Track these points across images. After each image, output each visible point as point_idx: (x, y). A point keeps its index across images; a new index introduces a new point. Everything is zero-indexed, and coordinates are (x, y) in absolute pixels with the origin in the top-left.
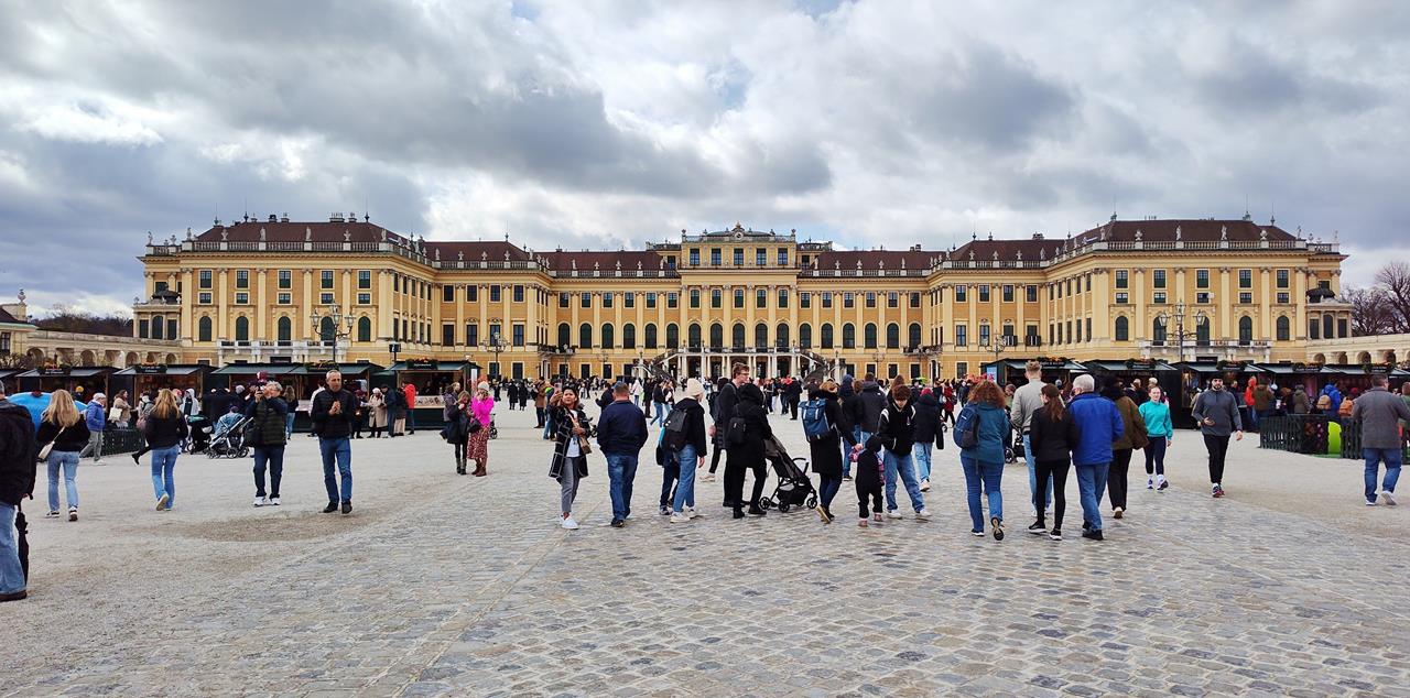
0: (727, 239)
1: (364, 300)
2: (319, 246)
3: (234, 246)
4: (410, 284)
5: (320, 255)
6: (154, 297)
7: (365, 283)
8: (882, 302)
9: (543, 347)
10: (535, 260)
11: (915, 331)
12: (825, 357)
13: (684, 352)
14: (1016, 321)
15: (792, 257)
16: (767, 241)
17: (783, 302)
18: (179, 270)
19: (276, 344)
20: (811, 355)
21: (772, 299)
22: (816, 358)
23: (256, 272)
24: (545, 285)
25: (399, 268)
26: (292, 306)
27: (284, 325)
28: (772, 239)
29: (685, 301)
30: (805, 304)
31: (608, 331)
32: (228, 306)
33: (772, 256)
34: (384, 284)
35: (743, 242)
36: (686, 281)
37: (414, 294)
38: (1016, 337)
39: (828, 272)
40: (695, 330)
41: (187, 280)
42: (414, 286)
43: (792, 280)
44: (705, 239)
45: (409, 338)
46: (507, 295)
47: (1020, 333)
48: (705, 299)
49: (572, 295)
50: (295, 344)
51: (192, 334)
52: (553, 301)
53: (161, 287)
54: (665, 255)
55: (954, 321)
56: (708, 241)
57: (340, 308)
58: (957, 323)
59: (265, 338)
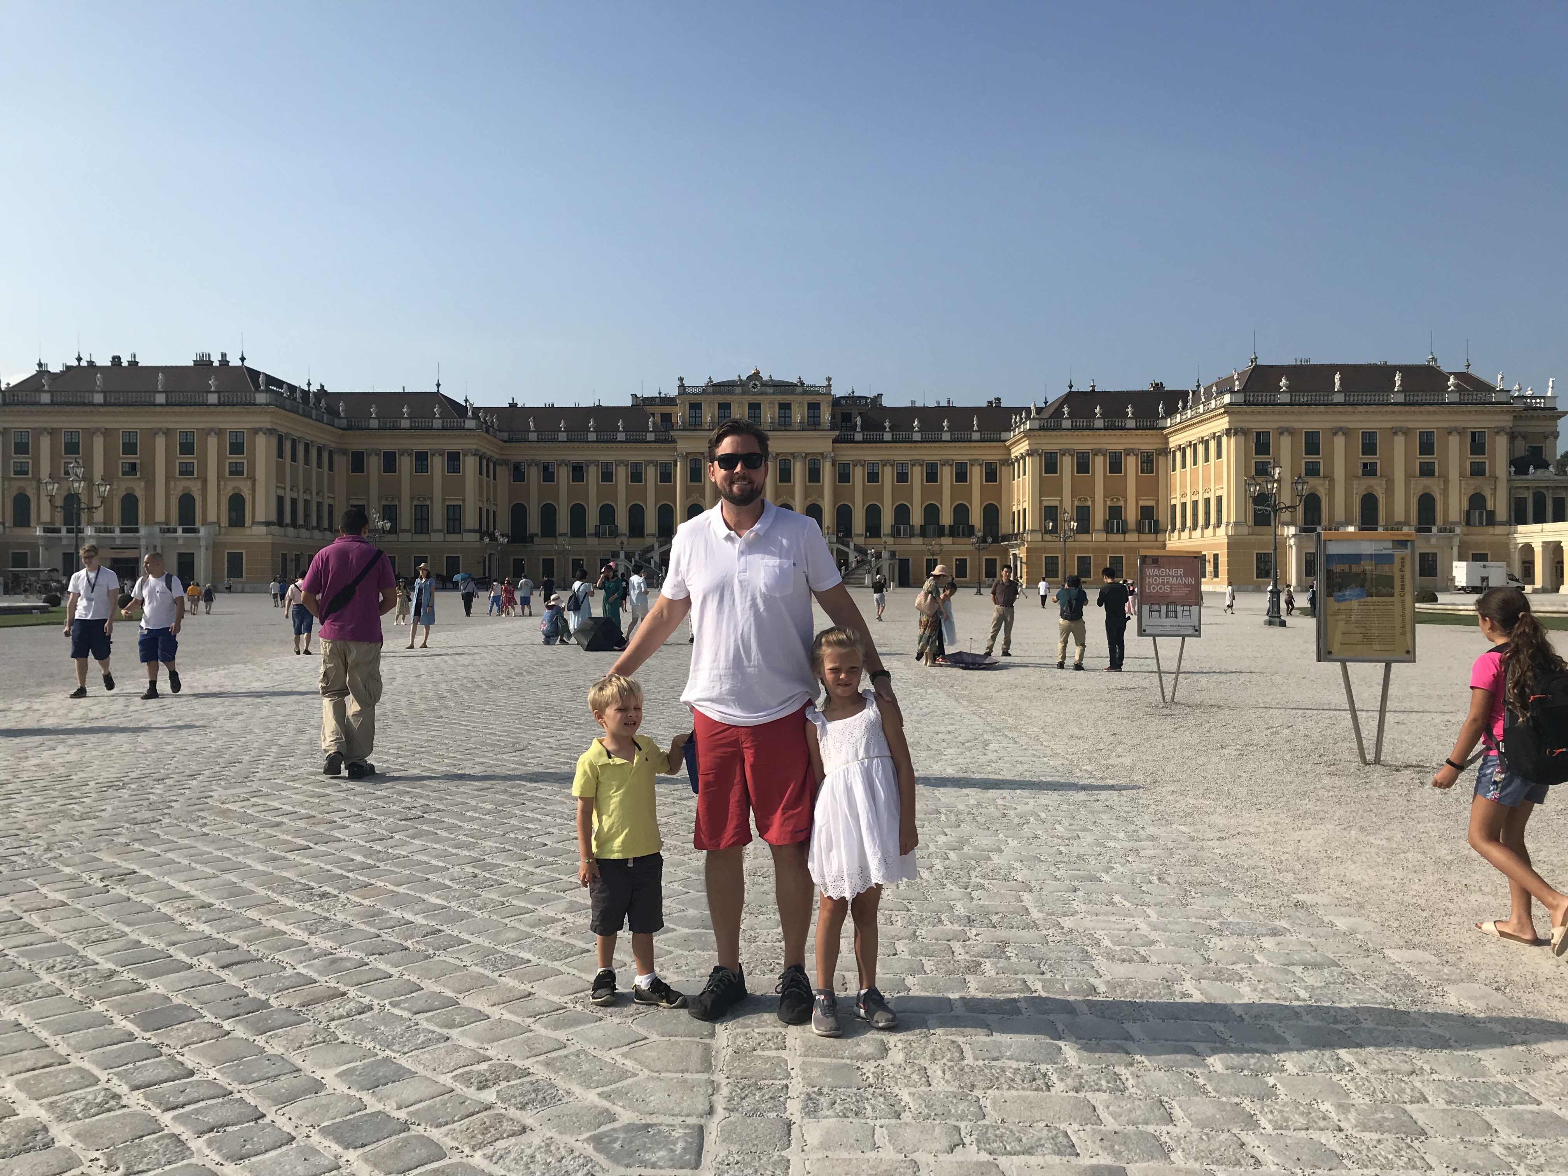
0: (739, 390)
1: (236, 469)
2: (174, 397)
3: (61, 398)
4: (301, 449)
5: (177, 409)
7: (237, 448)
8: (946, 475)
9: (488, 536)
10: (477, 418)
11: (992, 513)
12: (870, 549)
14: (1126, 501)
15: (826, 413)
16: (793, 393)
17: (814, 475)
19: (117, 530)
20: (852, 545)
21: (799, 471)
22: (859, 550)
23: (91, 433)
24: (491, 452)
25: (283, 426)
26: (139, 480)
27: (130, 503)
28: (799, 390)
29: (681, 473)
30: (843, 475)
31: (578, 514)
33: (799, 413)
34: (263, 447)
36: (683, 446)
38: (1125, 522)
39: (874, 434)
42: (307, 452)
43: (825, 446)
44: (710, 390)
45: (301, 521)
46: (437, 464)
47: (1131, 515)
49: (529, 465)
50: (143, 531)
52: (504, 474)
54: (659, 410)
55: (1041, 501)
56: (714, 393)
57: (205, 482)
58: (1045, 504)
59: (105, 524)
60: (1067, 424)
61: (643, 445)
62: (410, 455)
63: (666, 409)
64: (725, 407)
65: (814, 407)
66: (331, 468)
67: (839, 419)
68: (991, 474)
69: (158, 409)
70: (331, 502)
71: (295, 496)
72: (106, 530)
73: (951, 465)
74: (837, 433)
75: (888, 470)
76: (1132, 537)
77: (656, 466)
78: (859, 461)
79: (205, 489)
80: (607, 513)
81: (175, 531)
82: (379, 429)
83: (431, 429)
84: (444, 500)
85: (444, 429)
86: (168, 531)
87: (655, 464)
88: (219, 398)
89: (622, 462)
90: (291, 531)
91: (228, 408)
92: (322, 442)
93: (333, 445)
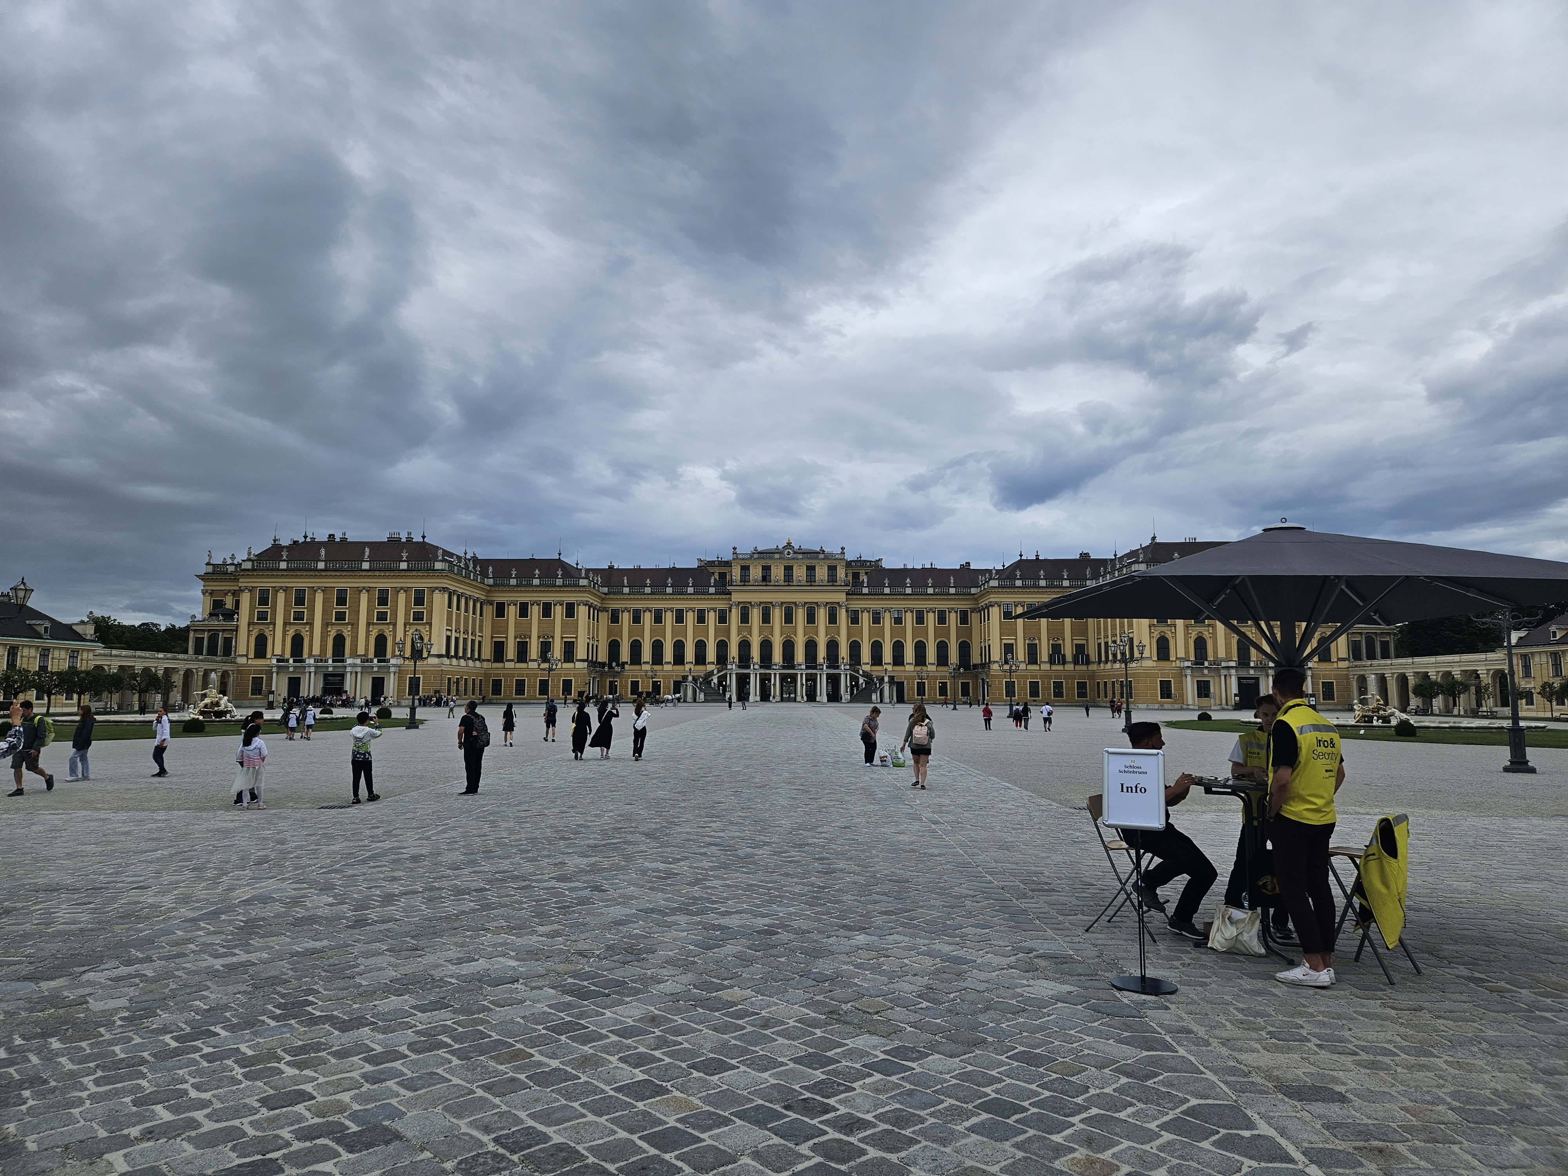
0: (777, 556)
1: (418, 617)
2: (376, 565)
3: (293, 565)
4: (463, 601)
5: (377, 573)
6: (211, 615)
7: (419, 600)
8: (931, 620)
9: (593, 664)
10: (587, 577)
11: (965, 648)
12: (874, 674)
13: (733, 668)
14: (1064, 640)
15: (841, 573)
16: (817, 558)
17: (833, 618)
18: (237, 588)
19: (330, 661)
20: (861, 672)
21: (822, 616)
22: (866, 675)
23: (314, 591)
24: (596, 602)
25: (452, 586)
26: (347, 624)
27: (339, 641)
28: (821, 556)
29: (735, 616)
30: (854, 619)
31: (658, 647)
32: (285, 624)
33: (822, 573)
34: (439, 601)
35: (794, 559)
36: (736, 597)
37: (466, 611)
38: (1064, 656)
39: (877, 590)
40: (745, 646)
41: (245, 598)
42: (467, 604)
43: (841, 597)
44: (756, 556)
45: (461, 654)
46: (558, 612)
47: (1068, 651)
48: (756, 615)
49: (623, 612)
50: (349, 661)
51: (248, 650)
52: (604, 617)
53: (218, 605)
54: (717, 570)
55: (1001, 639)
56: (758, 558)
57: (395, 625)
58: (1004, 641)
59: (320, 656)
60: (1019, 583)
61: (706, 597)
62: (539, 605)
63: (723, 570)
64: (766, 569)
65: (832, 569)
66: (481, 615)
67: (850, 578)
68: (964, 619)
69: (364, 573)
70: (480, 639)
71: (458, 635)
72: (321, 661)
73: (934, 612)
74: (850, 588)
75: (887, 615)
76: (1070, 667)
77: (715, 611)
78: (866, 609)
79: (395, 631)
80: (679, 647)
81: (372, 661)
82: (517, 586)
83: (555, 586)
84: (562, 638)
85: (564, 586)
86: (367, 661)
87: (714, 610)
88: (408, 566)
89: (690, 609)
90: (454, 660)
91: (414, 573)
92: (477, 596)
93: (483, 598)
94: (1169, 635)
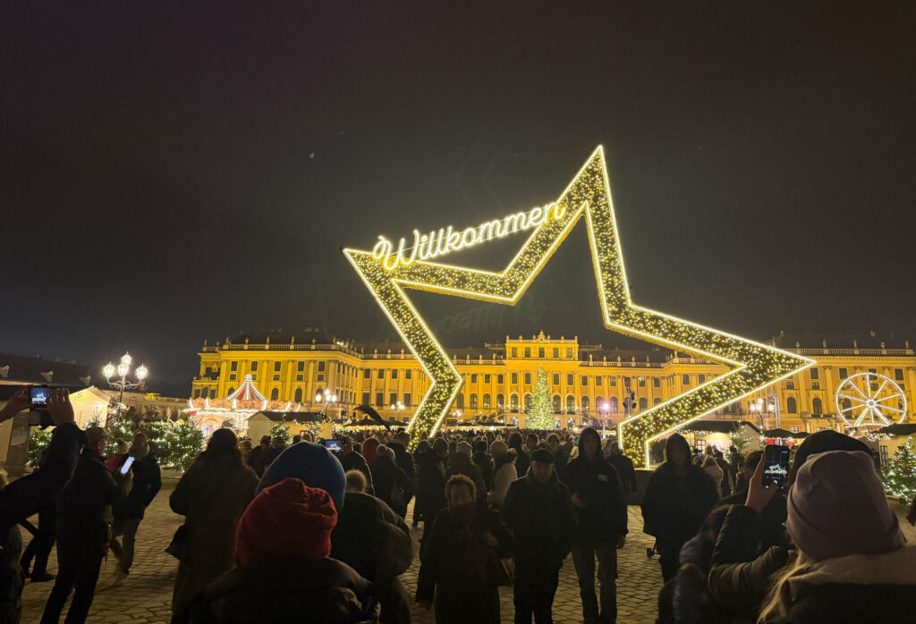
1: (321, 378)
3: (252, 346)
5: (298, 351)
7: (321, 368)
17: (570, 382)
21: (563, 380)
23: (262, 362)
26: (280, 382)
29: (508, 379)
30: (585, 383)
34: (332, 369)
39: (599, 363)
41: (224, 367)
42: (348, 370)
43: (575, 368)
46: (402, 375)
48: (521, 378)
60: (691, 360)
61: (491, 367)
63: (501, 349)
64: (528, 349)
65: (569, 350)
66: (357, 376)
67: (581, 356)
68: (657, 382)
69: (289, 352)
70: (355, 391)
71: (342, 389)
73: (636, 378)
74: (581, 362)
79: (306, 385)
80: (474, 398)
82: (377, 359)
83: (400, 359)
84: (403, 391)
85: (405, 359)
87: (495, 374)
88: (314, 347)
89: (481, 374)
91: (318, 352)
92: (354, 365)
93: (357, 366)
94: (795, 397)
